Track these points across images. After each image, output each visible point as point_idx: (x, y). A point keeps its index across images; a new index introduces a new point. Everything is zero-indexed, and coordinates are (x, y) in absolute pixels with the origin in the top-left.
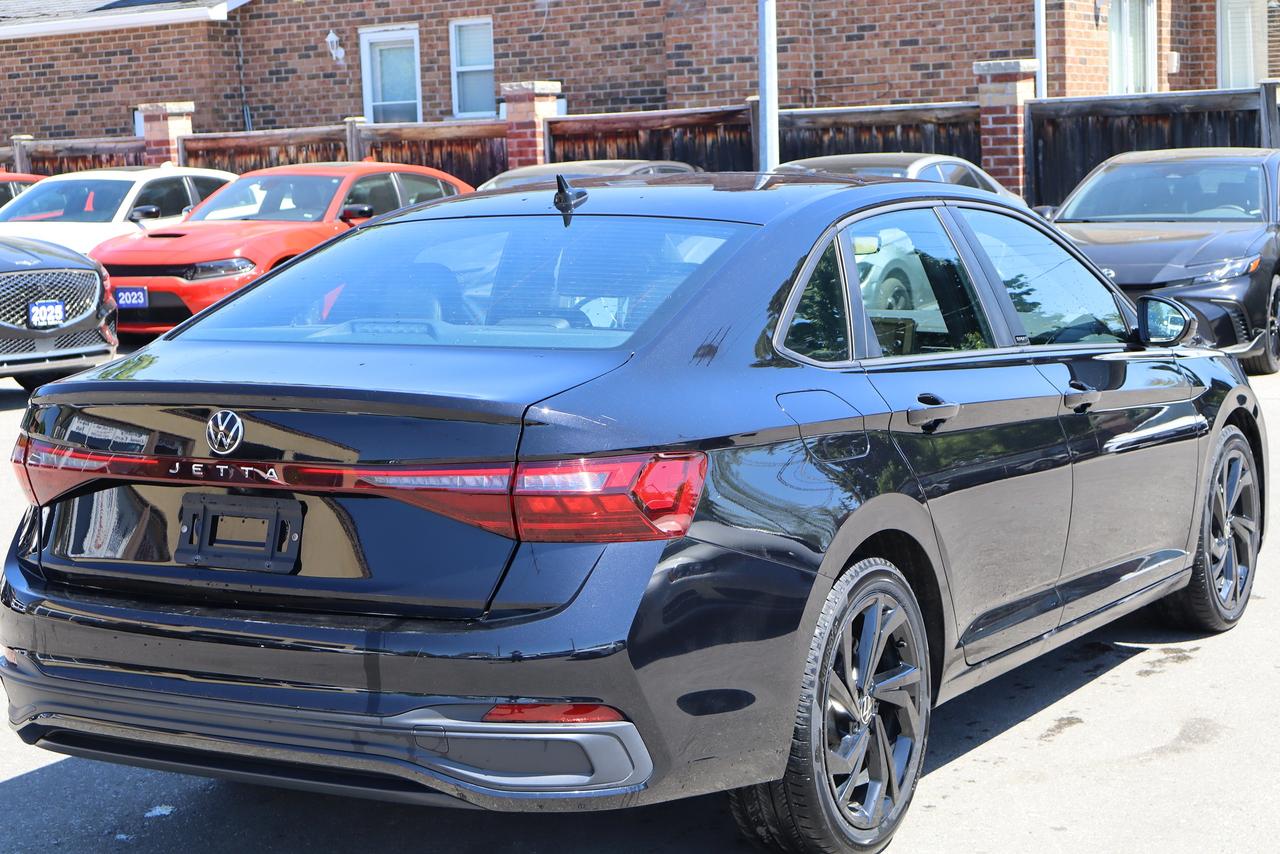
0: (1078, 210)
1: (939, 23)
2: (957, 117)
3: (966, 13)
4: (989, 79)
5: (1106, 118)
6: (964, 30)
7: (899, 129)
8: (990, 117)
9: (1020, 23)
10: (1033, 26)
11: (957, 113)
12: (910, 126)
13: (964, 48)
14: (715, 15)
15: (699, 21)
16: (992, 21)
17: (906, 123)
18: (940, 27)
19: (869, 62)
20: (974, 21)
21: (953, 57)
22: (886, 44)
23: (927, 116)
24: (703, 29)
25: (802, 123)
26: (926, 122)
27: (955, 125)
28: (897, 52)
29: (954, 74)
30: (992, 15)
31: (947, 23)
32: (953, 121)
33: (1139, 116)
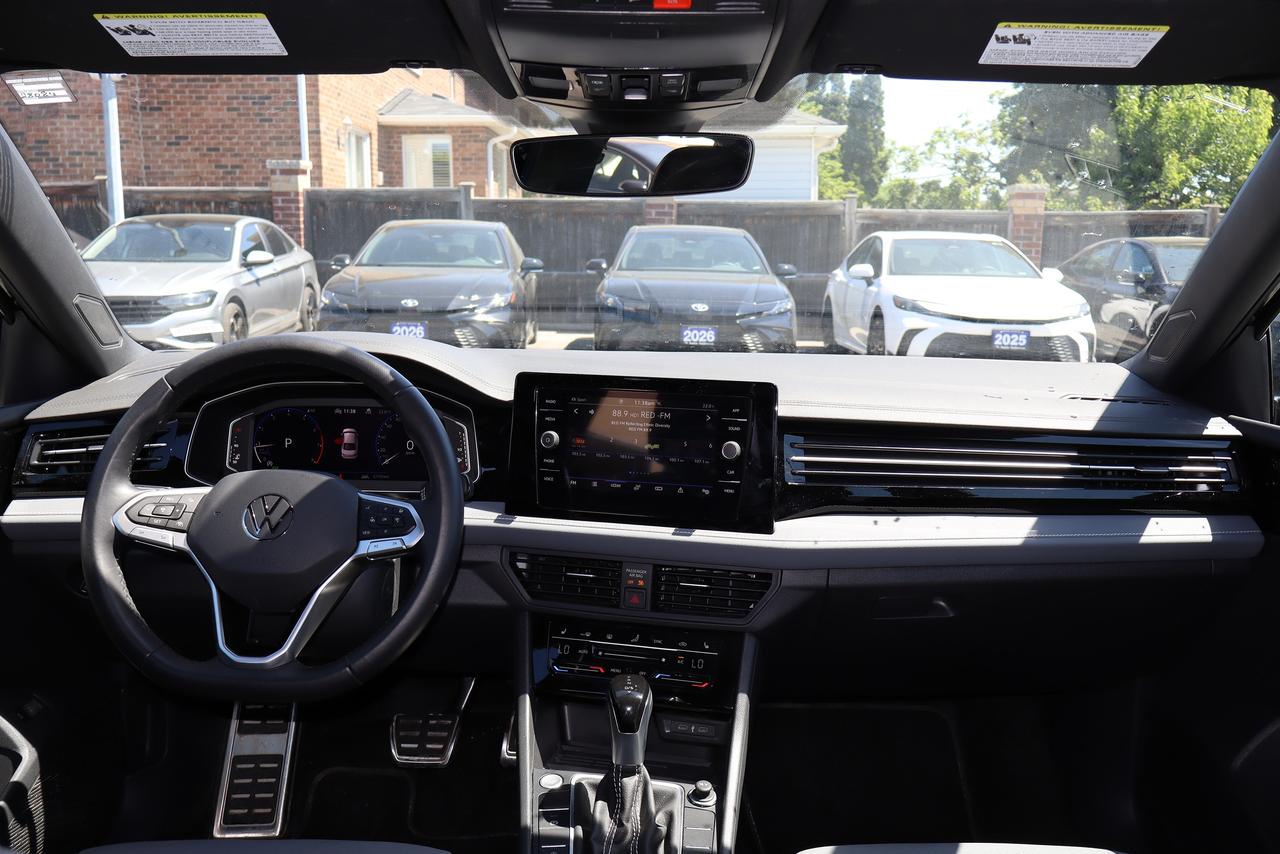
0: (371, 258)
1: (234, 138)
2: (255, 198)
3: (253, 132)
4: (278, 172)
5: (360, 202)
6: (252, 144)
7: (213, 204)
8: (280, 199)
9: (290, 141)
10: (299, 144)
11: (255, 195)
12: (221, 203)
13: (252, 155)
14: (65, 119)
15: (53, 124)
16: (270, 138)
17: (219, 200)
18: (235, 140)
19: (184, 161)
20: (259, 138)
21: (245, 161)
22: (196, 150)
23: (233, 196)
24: (57, 129)
25: (139, 197)
26: (233, 201)
27: (253, 203)
28: (205, 155)
29: (246, 173)
30: (271, 135)
31: (239, 138)
32: (253, 200)
33: (382, 203)
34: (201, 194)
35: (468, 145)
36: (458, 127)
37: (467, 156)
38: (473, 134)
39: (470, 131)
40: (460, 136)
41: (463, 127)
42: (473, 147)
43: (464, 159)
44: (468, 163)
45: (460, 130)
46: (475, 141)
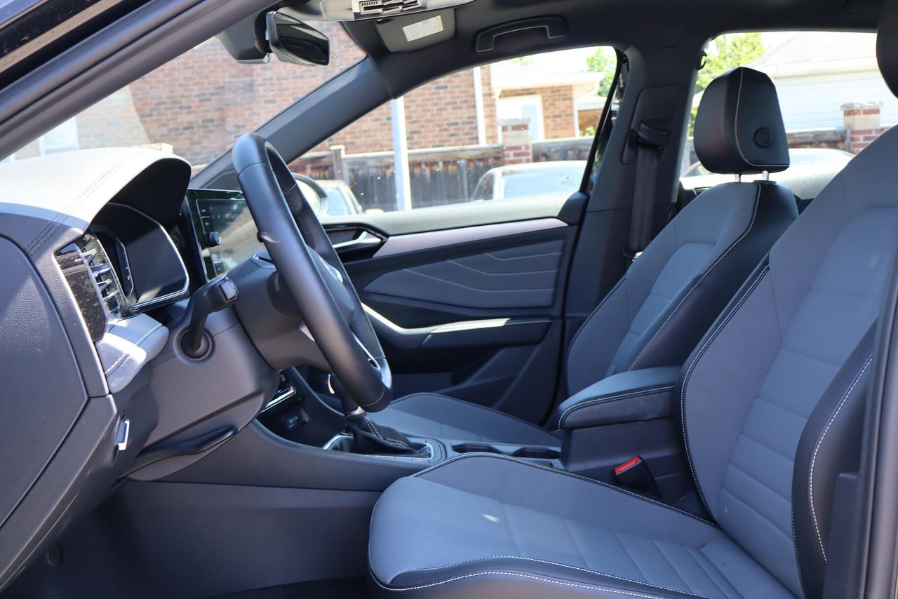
1: (412, 106)
2: (482, 154)
3: (430, 100)
6: (428, 110)
7: (441, 164)
8: (511, 153)
9: (465, 105)
10: (474, 107)
11: (483, 152)
12: (449, 162)
13: (429, 121)
14: (262, 105)
15: (250, 109)
16: (447, 104)
17: (447, 159)
18: (413, 109)
19: (365, 131)
20: (435, 105)
21: (423, 126)
22: (377, 120)
23: (461, 155)
24: (255, 114)
26: (460, 159)
27: (480, 160)
28: (385, 124)
30: (447, 101)
31: (417, 106)
32: (480, 157)
34: (430, 155)
35: (558, 103)
36: (548, 88)
37: (557, 113)
38: (562, 93)
39: (558, 91)
40: (550, 96)
41: (552, 88)
42: (562, 105)
43: (556, 116)
44: (558, 120)
45: (549, 90)
46: (564, 99)
